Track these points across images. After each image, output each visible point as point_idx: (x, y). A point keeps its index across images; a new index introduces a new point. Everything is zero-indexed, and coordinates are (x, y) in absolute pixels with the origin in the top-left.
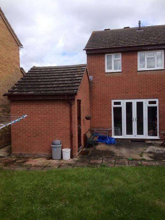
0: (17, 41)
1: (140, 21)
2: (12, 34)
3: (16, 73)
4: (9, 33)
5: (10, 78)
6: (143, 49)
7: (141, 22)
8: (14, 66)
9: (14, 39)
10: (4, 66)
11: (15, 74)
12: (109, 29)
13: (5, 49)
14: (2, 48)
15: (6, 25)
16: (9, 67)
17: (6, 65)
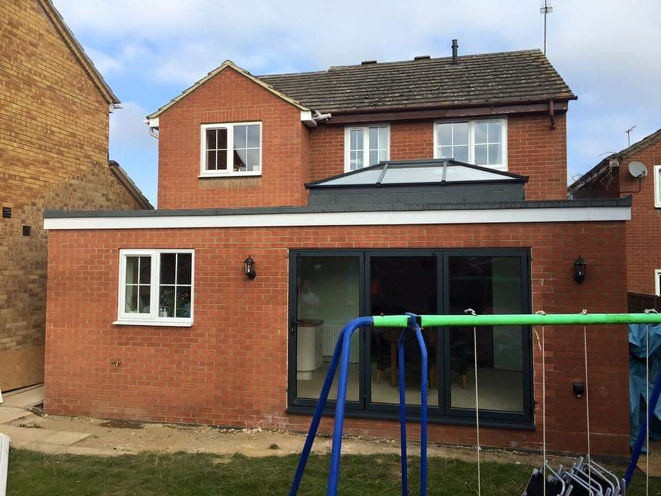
0: (102, 89)
1: (454, 42)
2: (86, 71)
3: (93, 174)
4: (79, 68)
5: (71, 189)
6: (447, 115)
7: (458, 44)
8: (88, 157)
9: (95, 83)
10: (55, 155)
11: (91, 177)
12: (375, 62)
13: (62, 110)
14: (52, 107)
15: (70, 48)
16: (69, 159)
17: (60, 153)
